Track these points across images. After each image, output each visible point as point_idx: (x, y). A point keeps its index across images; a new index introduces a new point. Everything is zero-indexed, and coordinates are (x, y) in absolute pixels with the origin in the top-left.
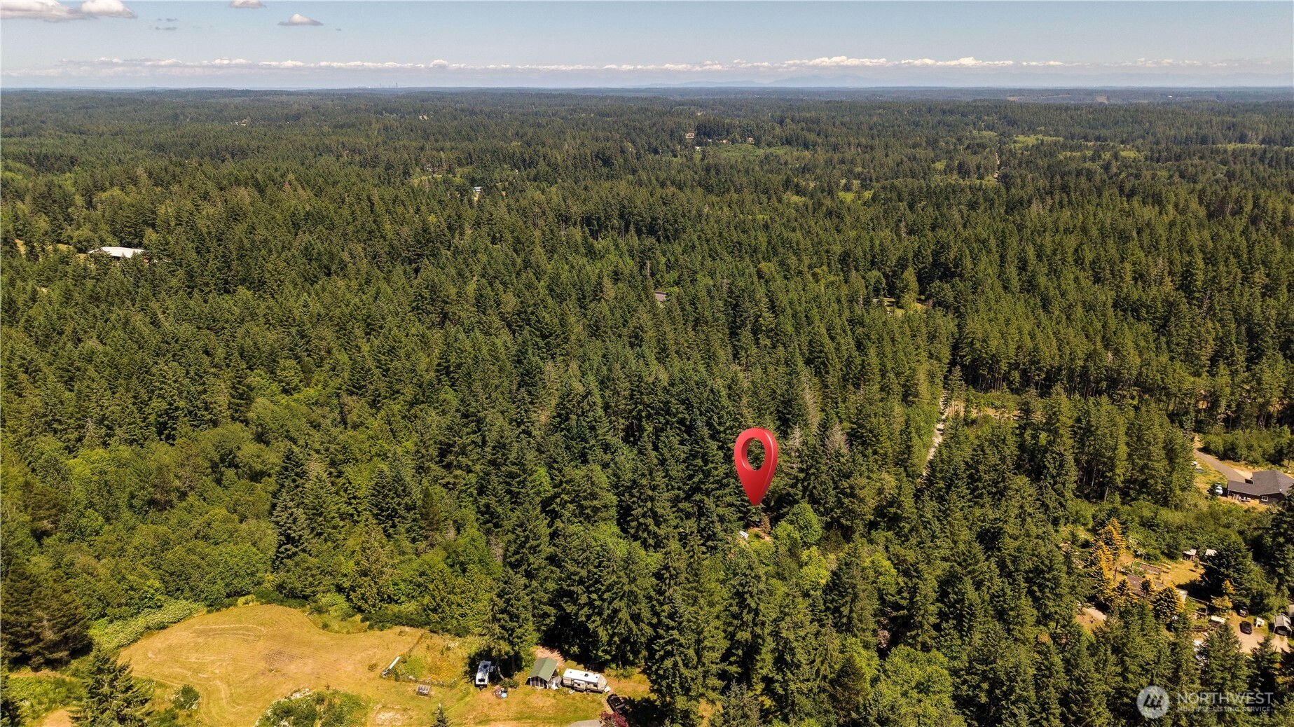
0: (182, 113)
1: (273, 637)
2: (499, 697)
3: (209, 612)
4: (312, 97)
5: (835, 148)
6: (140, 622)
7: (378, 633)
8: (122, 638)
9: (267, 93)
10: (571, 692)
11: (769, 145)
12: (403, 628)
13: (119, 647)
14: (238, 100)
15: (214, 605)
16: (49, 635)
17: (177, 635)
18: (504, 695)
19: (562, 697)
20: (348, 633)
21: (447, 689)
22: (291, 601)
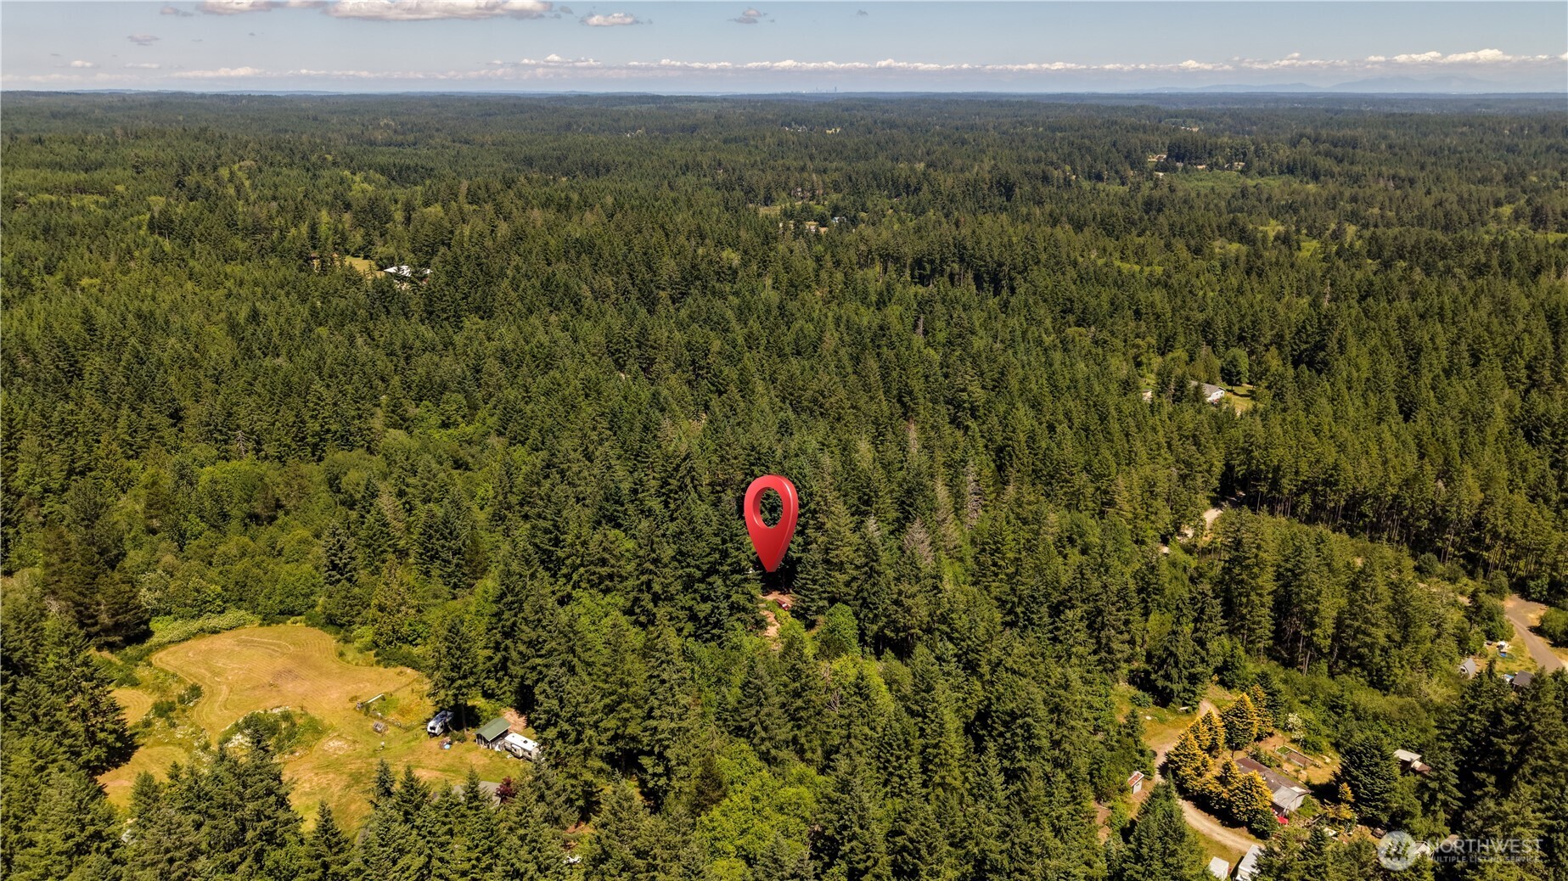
0: (576, 122)
1: (293, 657)
2: (441, 747)
3: (261, 625)
4: (725, 104)
5: (1356, 179)
6: (195, 625)
7: (381, 669)
8: (175, 635)
9: (678, 99)
10: (509, 756)
11: (1262, 173)
12: (404, 669)
13: (170, 642)
14: (645, 107)
15: (268, 620)
16: (105, 619)
17: (224, 641)
18: (447, 747)
19: (498, 759)
20: (357, 664)
21: (402, 731)
22: (330, 627)
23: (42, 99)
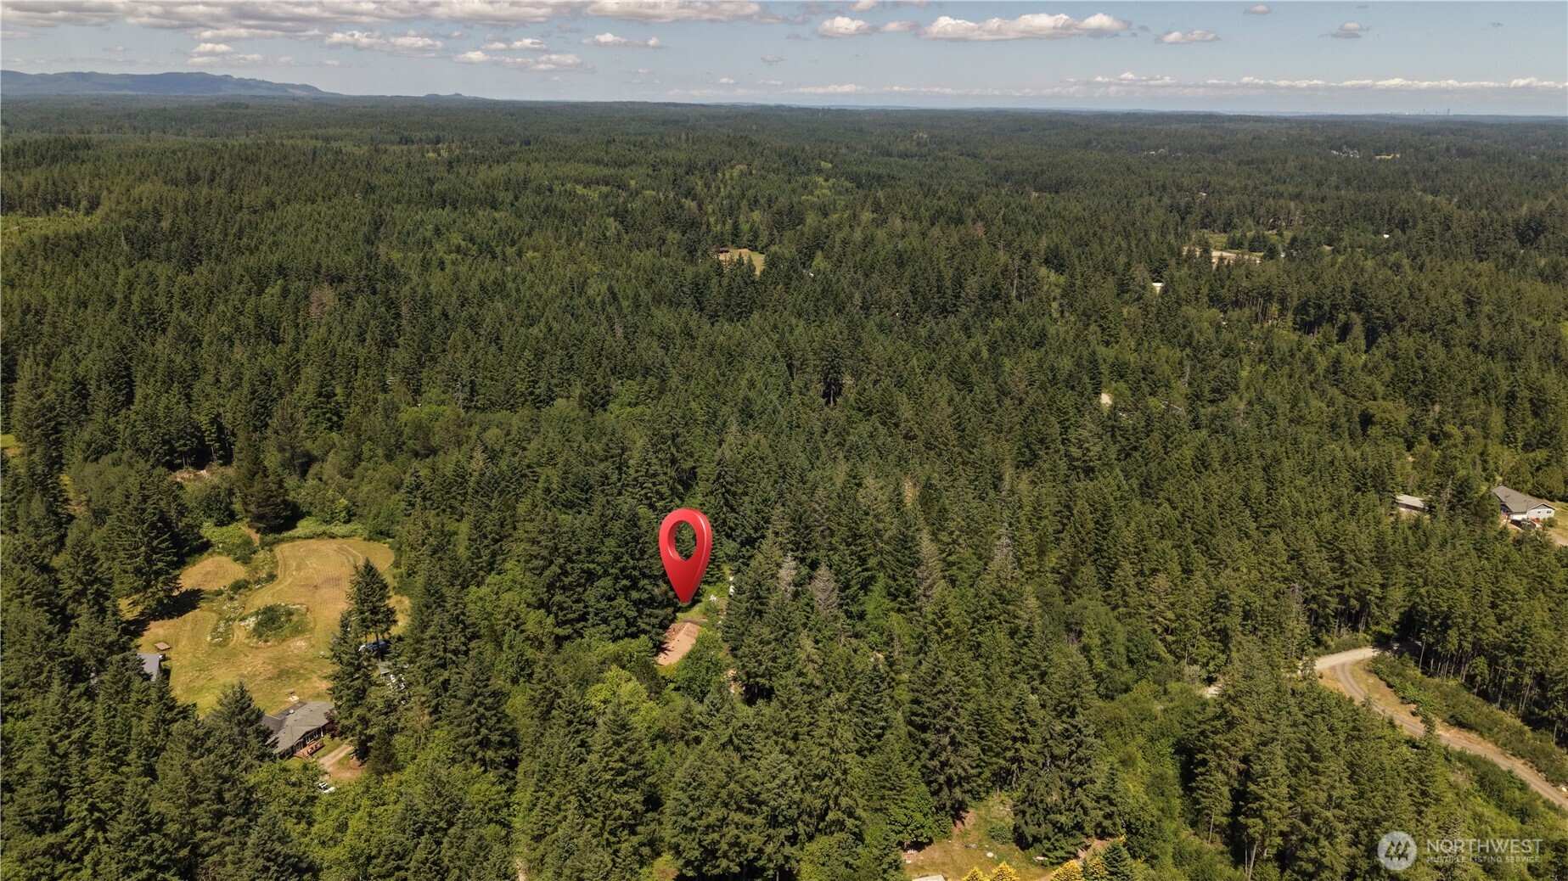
13: (298, 537)
17: (329, 545)
23: (673, 109)
